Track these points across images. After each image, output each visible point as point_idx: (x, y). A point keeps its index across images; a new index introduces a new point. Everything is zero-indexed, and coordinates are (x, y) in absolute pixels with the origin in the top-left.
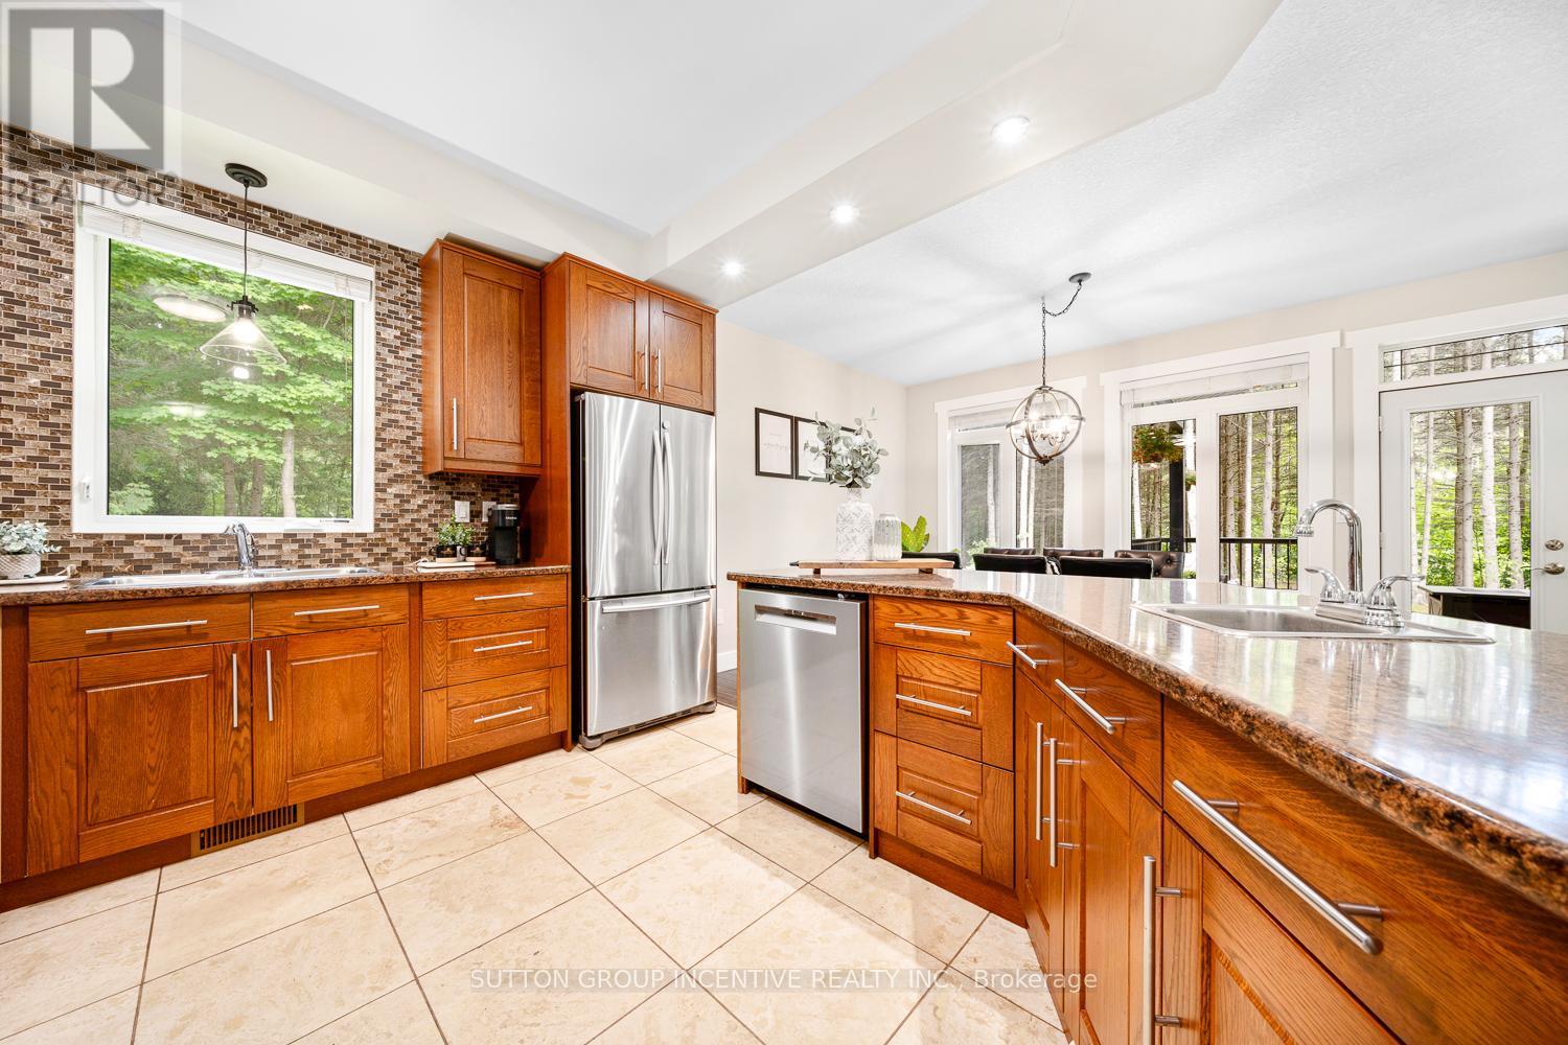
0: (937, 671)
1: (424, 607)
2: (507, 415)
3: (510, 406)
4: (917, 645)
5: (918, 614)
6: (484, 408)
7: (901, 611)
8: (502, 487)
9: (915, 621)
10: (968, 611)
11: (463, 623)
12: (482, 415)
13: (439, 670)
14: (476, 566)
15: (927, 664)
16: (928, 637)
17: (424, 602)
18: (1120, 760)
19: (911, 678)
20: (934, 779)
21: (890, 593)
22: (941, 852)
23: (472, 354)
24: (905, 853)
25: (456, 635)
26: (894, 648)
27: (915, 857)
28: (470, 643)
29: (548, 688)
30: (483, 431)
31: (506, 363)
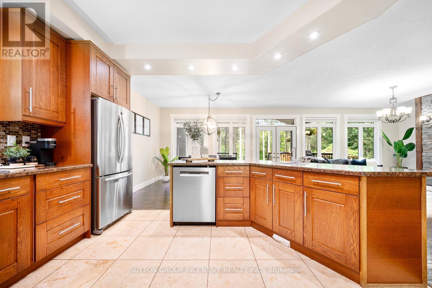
0: (234, 181)
1: (37, 186)
2: (52, 99)
3: (53, 95)
4: (229, 176)
5: (229, 169)
6: (42, 94)
7: (225, 169)
8: (33, 130)
9: (228, 171)
10: (240, 167)
11: (53, 192)
12: (41, 97)
13: (43, 214)
14: (35, 167)
15: (231, 179)
16: (232, 174)
17: (37, 184)
18: (292, 183)
19: (228, 183)
20: (233, 204)
21: (223, 165)
22: (234, 219)
23: (36, 68)
24: (225, 223)
25: (50, 197)
26: (223, 177)
27: (227, 223)
28: (57, 199)
29: (83, 214)
30: (41, 104)
31: (52, 76)
